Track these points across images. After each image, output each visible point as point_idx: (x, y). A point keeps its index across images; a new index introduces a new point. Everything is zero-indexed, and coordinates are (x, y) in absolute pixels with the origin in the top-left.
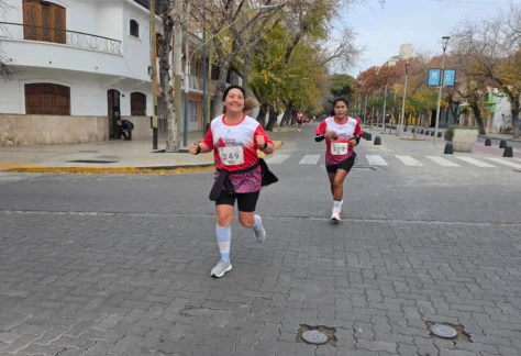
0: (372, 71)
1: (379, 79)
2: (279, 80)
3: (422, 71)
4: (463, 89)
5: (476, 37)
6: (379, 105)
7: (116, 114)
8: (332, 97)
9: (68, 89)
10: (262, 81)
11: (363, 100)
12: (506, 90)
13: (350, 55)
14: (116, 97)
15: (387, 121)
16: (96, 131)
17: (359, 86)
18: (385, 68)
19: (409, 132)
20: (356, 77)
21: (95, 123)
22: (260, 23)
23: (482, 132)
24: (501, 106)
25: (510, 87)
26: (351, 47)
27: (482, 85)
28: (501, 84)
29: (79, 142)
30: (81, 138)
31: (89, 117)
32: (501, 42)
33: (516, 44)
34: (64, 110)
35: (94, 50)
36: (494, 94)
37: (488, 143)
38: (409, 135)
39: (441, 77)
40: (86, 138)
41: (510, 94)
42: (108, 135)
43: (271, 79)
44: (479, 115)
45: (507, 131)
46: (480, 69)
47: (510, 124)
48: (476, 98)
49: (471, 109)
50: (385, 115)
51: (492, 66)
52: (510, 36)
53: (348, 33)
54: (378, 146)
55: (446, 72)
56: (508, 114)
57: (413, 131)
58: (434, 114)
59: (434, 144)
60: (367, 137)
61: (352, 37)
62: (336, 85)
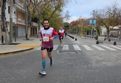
0: (73, 22)
1: (75, 23)
3: (85, 21)
4: (95, 26)
5: (99, 13)
6: (75, 30)
8: (64, 27)
11: (72, 28)
12: (106, 26)
13: (68, 17)
15: (78, 33)
17: (71, 25)
18: (76, 21)
19: (83, 36)
20: (70, 23)
22: (43, 6)
24: (104, 30)
25: (107, 25)
26: (68, 15)
27: (100, 25)
28: (105, 24)
32: (104, 14)
33: (108, 15)
38: (83, 37)
44: (99, 31)
45: (105, 36)
46: (99, 21)
47: (107, 34)
48: (98, 28)
49: (97, 31)
50: (77, 32)
51: (103, 20)
52: (106, 13)
53: (68, 12)
54: (76, 41)
55: (94, 20)
56: (107, 32)
57: (84, 36)
58: (88, 32)
59: (91, 40)
60: (73, 38)
61: (69, 13)
62: (65, 25)
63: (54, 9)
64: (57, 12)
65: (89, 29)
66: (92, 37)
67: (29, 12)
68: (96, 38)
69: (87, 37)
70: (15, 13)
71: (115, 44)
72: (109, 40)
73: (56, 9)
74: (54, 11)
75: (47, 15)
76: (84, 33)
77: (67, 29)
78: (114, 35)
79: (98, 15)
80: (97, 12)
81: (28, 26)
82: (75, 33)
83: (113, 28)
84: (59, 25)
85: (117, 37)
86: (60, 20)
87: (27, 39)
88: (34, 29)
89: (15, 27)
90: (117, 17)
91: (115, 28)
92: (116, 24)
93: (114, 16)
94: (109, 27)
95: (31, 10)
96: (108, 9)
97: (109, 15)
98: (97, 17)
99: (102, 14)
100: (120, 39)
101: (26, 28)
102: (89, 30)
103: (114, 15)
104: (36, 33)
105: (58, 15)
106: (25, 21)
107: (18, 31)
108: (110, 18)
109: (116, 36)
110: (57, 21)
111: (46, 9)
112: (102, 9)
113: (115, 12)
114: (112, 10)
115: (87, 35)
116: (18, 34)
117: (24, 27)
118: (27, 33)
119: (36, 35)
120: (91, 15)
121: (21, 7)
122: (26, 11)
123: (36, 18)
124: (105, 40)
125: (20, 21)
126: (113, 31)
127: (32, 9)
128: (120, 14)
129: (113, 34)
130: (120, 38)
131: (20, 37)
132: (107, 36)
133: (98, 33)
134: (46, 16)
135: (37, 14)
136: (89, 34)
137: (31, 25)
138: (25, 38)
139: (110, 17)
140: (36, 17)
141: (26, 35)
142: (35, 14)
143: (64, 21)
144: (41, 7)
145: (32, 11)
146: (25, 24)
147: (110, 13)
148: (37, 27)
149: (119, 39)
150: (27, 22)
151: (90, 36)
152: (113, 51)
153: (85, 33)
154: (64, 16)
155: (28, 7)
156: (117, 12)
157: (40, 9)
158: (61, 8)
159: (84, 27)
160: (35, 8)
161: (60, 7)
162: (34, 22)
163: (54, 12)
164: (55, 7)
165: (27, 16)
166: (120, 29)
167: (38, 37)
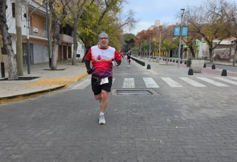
0: (143, 32)
1: (146, 35)
3: (166, 31)
4: (185, 39)
5: (192, 14)
6: (147, 47)
8: (125, 44)
10: (86, 34)
11: (140, 45)
12: (206, 39)
13: (133, 23)
15: (151, 54)
17: (137, 39)
18: (148, 31)
19: (162, 60)
20: (136, 35)
22: (82, 2)
24: (202, 46)
25: (208, 38)
26: (133, 19)
27: (194, 37)
28: (204, 36)
32: (203, 16)
33: (210, 17)
38: (162, 62)
39: (181, 31)
41: (209, 41)
43: (90, 32)
44: (193, 50)
45: (205, 58)
46: (194, 29)
47: (208, 56)
48: (192, 43)
49: (189, 48)
50: (150, 52)
51: (200, 27)
52: (207, 13)
53: (131, 13)
54: (149, 70)
55: (183, 28)
56: (208, 51)
57: (164, 60)
58: (171, 52)
59: (178, 67)
60: (143, 64)
61: (134, 15)
62: (127, 39)
63: (105, 7)
64: (109, 12)
65: (174, 46)
66: (179, 62)
67: (54, 14)
68: (189, 63)
69: (171, 61)
70: (25, 16)
71: (224, 74)
72: (214, 67)
73: (108, 6)
74: (105, 12)
75: (91, 20)
76: (163, 54)
77: (130, 47)
78: (222, 57)
79: (191, 19)
80: (189, 11)
81: (53, 42)
82: (146, 54)
83: (219, 43)
84: (114, 39)
85: (228, 60)
86: (117, 28)
87: (53, 69)
88: (65, 47)
89: (27, 45)
90: (229, 21)
91: (224, 42)
92: (226, 34)
93: (221, 20)
94: (212, 42)
95: (58, 10)
96: (211, 5)
97: (213, 18)
98: (188, 21)
99: (198, 16)
100: (234, 64)
101: (48, 46)
102: (174, 49)
103: (222, 17)
104: (70, 56)
105: (112, 20)
106: (46, 32)
107: (34, 52)
108: (215, 24)
109: (227, 58)
110: (111, 31)
111: (88, 7)
112: (199, 7)
113: (224, 10)
114: (218, 7)
115: (170, 59)
116: (34, 58)
117: (46, 44)
118: (52, 57)
119: (70, 59)
120: (178, 18)
121: (38, 3)
122: (49, 13)
123: (68, 25)
124: (205, 66)
125: (37, 32)
126: (220, 49)
127: (61, 8)
128: (233, 16)
129: (219, 54)
130: (234, 62)
131: (38, 64)
132: (209, 59)
133: (191, 54)
134: (88, 21)
135: (70, 17)
136: (173, 55)
137: (59, 39)
138: (48, 66)
139: (214, 21)
140: (68, 23)
141: (51, 60)
142: (66, 18)
143: (124, 30)
144: (78, 4)
145: (59, 13)
146: (47, 39)
147: (214, 12)
148: (71, 44)
149: (232, 64)
150: (51, 35)
151: (176, 59)
152: (221, 88)
153: (167, 53)
154: (123, 21)
155: (52, 3)
156: (228, 12)
157: (75, 8)
158: (117, 5)
159: (164, 42)
160: (66, 7)
161: (116, 2)
162: (65, 33)
163: (103, 14)
164: (107, 4)
165: (50, 21)
166: (234, 45)
167: (73, 64)
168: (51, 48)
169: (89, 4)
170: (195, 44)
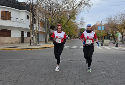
2: (64, 29)
4: (110, 31)
5: (112, 19)
7: (23, 37)
8: (80, 33)
9: (11, 31)
12: (120, 31)
13: (83, 24)
14: (23, 33)
16: (17, 41)
18: (93, 27)
21: (17, 39)
22: (59, 16)
23: (115, 41)
26: (83, 22)
28: (119, 30)
29: (13, 43)
30: (14, 42)
31: (16, 37)
33: (121, 21)
34: (10, 36)
35: (17, 22)
36: (118, 33)
37: (114, 44)
39: (101, 28)
40: (15, 42)
41: (121, 32)
42: (20, 41)
45: (121, 41)
46: (113, 26)
48: (113, 33)
49: (112, 36)
51: (116, 26)
52: (120, 19)
53: (82, 19)
55: (102, 27)
56: (121, 37)
58: (105, 37)
61: (83, 20)
62: (81, 31)
64: (71, 20)
73: (70, 17)
75: (63, 23)
84: (74, 31)
86: (75, 26)
87: (47, 43)
94: (123, 33)
105: (72, 23)
111: (61, 18)
117: (44, 34)
118: (47, 38)
123: (53, 26)
125: (41, 28)
131: (40, 41)
137: (49, 31)
138: (45, 42)
141: (46, 40)
142: (53, 23)
145: (49, 21)
147: (124, 18)
161: (74, 15)
163: (69, 20)
164: (70, 16)
165: (47, 25)
168: (46, 35)
169: (62, 17)
170: (116, 34)
